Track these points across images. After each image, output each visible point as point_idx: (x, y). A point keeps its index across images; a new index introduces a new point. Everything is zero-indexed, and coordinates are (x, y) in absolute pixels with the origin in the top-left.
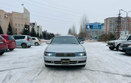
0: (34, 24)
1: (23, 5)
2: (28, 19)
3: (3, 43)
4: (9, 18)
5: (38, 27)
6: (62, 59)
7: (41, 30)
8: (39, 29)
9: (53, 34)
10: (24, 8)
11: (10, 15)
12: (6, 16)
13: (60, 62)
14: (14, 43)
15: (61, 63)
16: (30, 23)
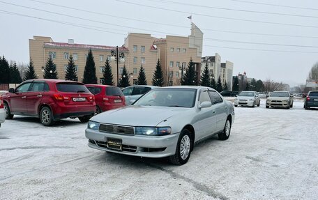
0: (213, 59)
1: (190, 18)
2: (198, 47)
3: (84, 99)
4: (159, 50)
5: (223, 65)
6: (109, 139)
7: (230, 71)
8: (226, 69)
9: (260, 82)
10: (192, 24)
11: (162, 42)
12: (155, 46)
13: (106, 143)
14: (120, 101)
15: (106, 147)
16: (204, 58)
